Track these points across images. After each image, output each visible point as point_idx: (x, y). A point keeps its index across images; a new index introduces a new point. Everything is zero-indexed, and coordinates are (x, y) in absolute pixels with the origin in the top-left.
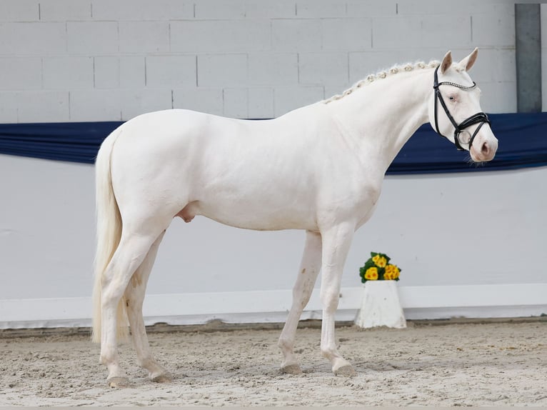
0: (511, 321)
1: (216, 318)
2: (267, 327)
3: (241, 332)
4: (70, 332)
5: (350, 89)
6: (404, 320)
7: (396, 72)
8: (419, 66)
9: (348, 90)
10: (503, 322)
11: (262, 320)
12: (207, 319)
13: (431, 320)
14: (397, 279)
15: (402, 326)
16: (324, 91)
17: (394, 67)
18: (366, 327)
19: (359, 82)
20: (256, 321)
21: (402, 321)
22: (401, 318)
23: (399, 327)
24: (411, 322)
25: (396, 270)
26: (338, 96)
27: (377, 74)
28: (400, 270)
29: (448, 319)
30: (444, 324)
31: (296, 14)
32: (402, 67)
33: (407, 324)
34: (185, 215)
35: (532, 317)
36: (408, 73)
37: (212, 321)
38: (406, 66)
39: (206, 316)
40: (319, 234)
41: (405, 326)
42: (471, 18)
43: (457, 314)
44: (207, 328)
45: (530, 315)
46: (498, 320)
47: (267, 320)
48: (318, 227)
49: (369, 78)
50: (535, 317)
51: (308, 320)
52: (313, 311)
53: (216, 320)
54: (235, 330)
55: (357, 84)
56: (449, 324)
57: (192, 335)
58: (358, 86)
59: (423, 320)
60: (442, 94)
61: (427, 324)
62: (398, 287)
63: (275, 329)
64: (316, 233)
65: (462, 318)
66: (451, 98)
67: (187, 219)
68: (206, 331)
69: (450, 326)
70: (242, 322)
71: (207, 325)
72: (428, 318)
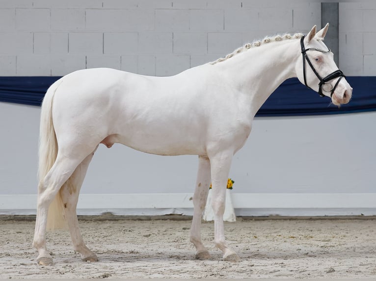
0: (311, 219)
1: (108, 211)
2: (143, 218)
3: (123, 221)
4: (9, 218)
5: (231, 54)
6: (235, 217)
7: (269, 41)
8: (287, 37)
9: (230, 55)
10: (303, 219)
11: (140, 214)
12: (102, 212)
13: (256, 217)
14: (231, 188)
15: (233, 220)
16: (190, 59)
17: (266, 38)
18: (208, 220)
19: (239, 49)
20: (135, 214)
21: (233, 217)
22: (232, 215)
23: (230, 220)
24: (241, 218)
25: (230, 182)
26: (222, 59)
27: (254, 43)
28: (233, 182)
29: (268, 217)
30: (264, 220)
31: (172, 6)
32: (273, 38)
33: (236, 219)
34: (107, 142)
35: (325, 216)
36: (279, 43)
37: (105, 214)
38: (276, 37)
39: (101, 209)
40: (208, 159)
41: (235, 220)
42: (293, 11)
43: (274, 213)
44: (102, 218)
45: (324, 215)
46: (301, 218)
47: (143, 214)
48: (206, 154)
49: (246, 46)
50: (327, 216)
51: (171, 215)
52: (175, 209)
53: (108, 213)
54: (120, 220)
55: (237, 50)
56: (267, 220)
57: (88, 223)
58: (238, 52)
59: (250, 217)
60: (309, 57)
61: (252, 220)
62: (231, 193)
63: (148, 220)
64: (205, 158)
65: (277, 215)
66: (317, 60)
67: (109, 145)
68: (100, 220)
69: (266, 221)
70: (126, 215)
71: (102, 216)
72: (254, 215)
